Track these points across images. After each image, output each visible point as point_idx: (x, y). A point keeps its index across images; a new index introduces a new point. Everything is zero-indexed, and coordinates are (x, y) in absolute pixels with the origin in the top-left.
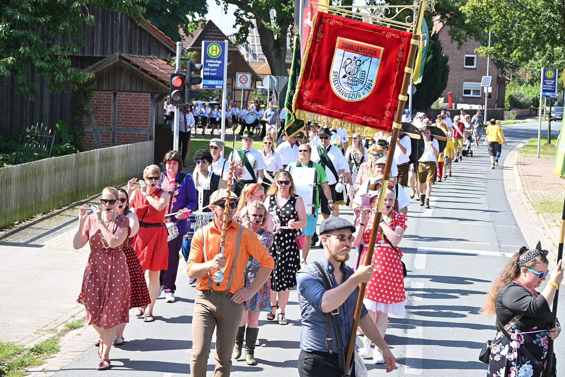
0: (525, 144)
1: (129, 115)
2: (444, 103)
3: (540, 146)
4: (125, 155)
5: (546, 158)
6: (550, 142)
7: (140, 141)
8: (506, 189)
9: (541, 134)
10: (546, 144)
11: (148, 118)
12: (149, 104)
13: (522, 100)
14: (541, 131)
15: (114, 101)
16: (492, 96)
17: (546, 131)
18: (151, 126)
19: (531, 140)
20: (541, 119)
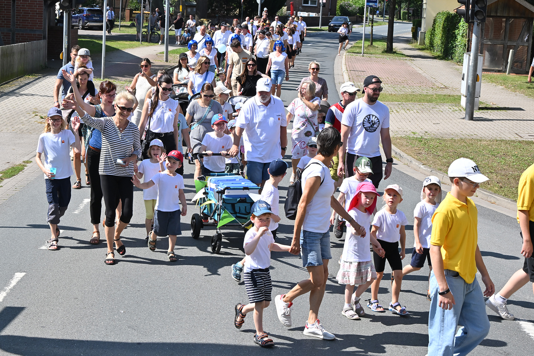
0: (352, 45)
1: (26, 18)
2: (287, 11)
3: (364, 47)
4: (23, 52)
5: (369, 57)
6: (372, 44)
7: (35, 40)
8: (336, 82)
9: (365, 38)
10: (369, 46)
11: (42, 21)
12: (42, 9)
13: (350, 9)
14: (365, 35)
15: (13, 6)
16: (326, 6)
17: (369, 35)
18: (45, 28)
19: (357, 42)
20: (365, 25)
